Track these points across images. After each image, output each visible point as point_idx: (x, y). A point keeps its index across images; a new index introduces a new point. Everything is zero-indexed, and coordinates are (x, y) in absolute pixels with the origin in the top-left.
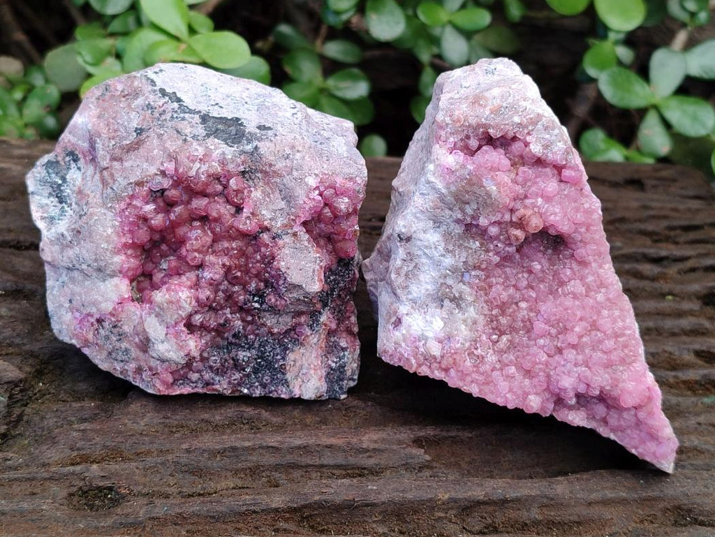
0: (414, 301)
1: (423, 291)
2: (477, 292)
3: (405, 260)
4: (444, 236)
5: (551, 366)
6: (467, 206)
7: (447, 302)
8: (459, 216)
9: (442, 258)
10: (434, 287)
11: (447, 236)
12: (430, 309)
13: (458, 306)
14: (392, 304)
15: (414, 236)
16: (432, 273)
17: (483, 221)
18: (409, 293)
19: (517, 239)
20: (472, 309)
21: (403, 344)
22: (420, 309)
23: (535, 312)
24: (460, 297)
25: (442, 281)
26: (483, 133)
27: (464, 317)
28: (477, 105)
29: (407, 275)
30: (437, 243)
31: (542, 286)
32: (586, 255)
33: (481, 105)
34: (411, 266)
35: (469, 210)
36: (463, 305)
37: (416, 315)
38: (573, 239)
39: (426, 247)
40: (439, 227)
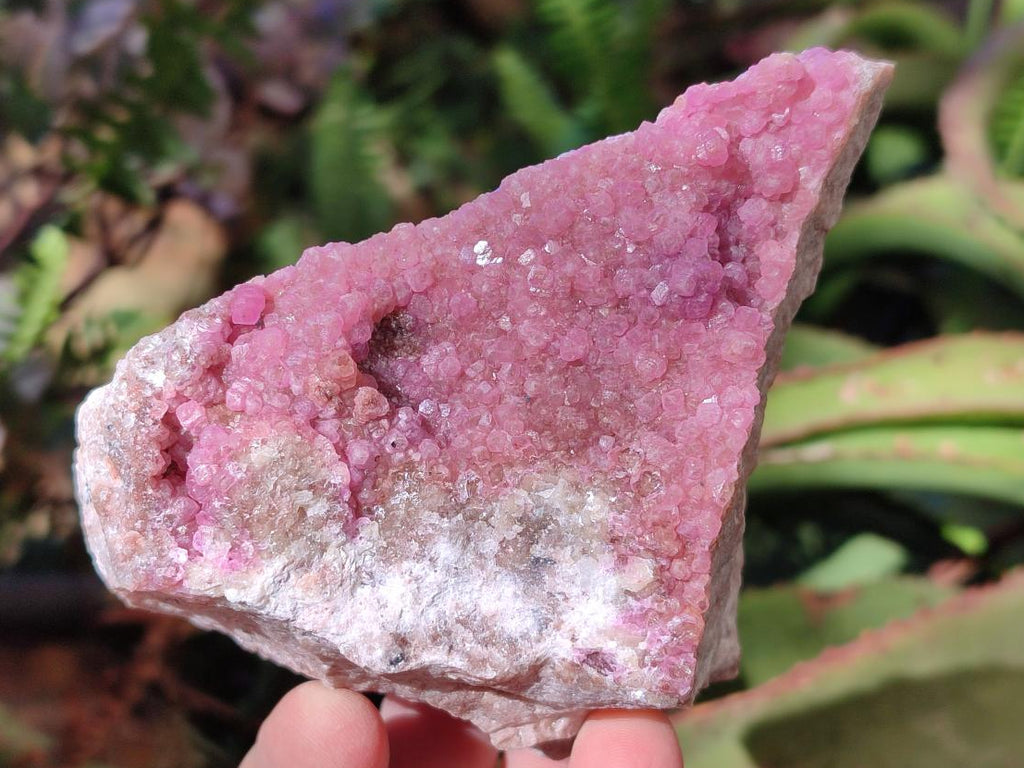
0: (544, 624)
1: (519, 604)
2: (506, 485)
3: (451, 647)
4: (387, 561)
5: (653, 318)
6: (310, 513)
7: (537, 551)
8: (336, 528)
9: (440, 563)
10: (508, 581)
11: (389, 555)
12: (559, 588)
13: (542, 524)
14: (559, 676)
15: (392, 629)
16: (477, 587)
17: (340, 476)
18: (525, 636)
19: (373, 402)
20: (546, 495)
21: (643, 646)
22: (559, 609)
23: (544, 360)
24: (521, 520)
25: (491, 564)
26: (156, 488)
27: (565, 510)
28: (109, 507)
29: (486, 643)
30: (407, 577)
31: (489, 352)
32: (419, 266)
33: (109, 497)
34: (461, 633)
35: (318, 509)
36: (539, 513)
37: (571, 619)
38: (381, 295)
39: (417, 600)
40: (371, 575)
